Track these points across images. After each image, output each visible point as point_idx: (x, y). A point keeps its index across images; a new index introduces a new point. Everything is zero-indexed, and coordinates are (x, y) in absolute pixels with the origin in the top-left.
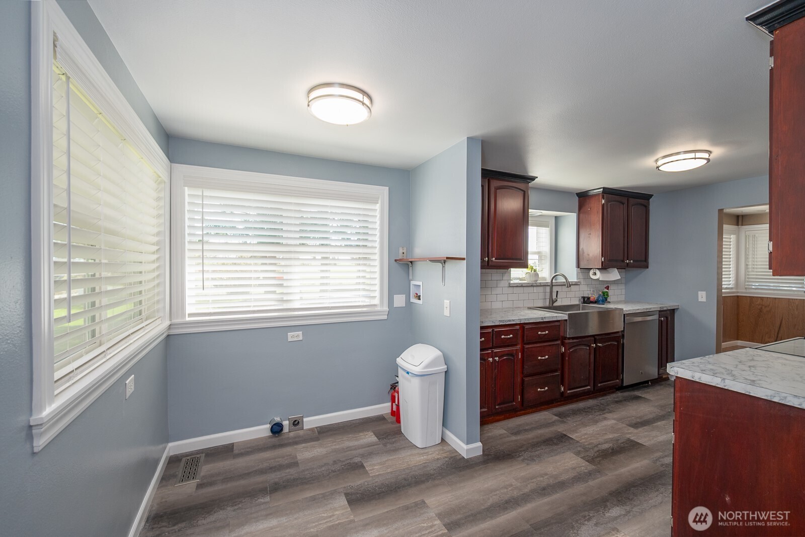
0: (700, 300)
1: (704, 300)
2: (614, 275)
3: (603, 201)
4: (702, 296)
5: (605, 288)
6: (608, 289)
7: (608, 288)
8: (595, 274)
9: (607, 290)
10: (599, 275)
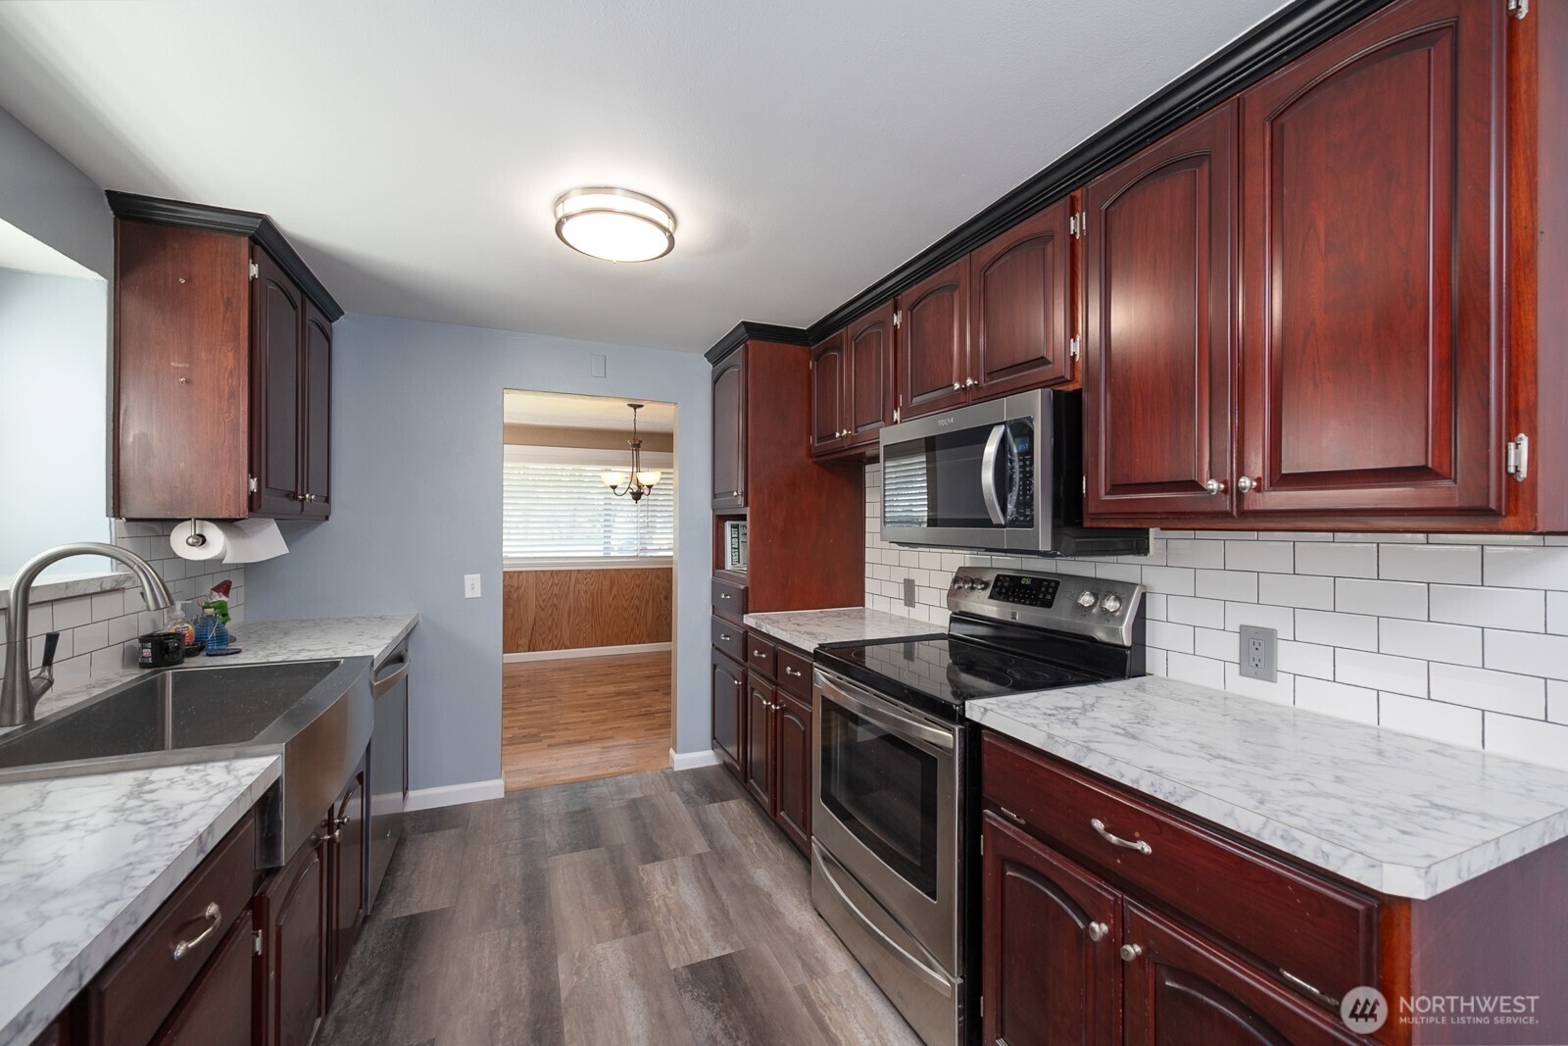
0: (469, 594)
1: (477, 593)
2: (267, 543)
3: (254, 270)
4: (473, 585)
5: (216, 589)
6: (226, 593)
7: (225, 588)
8: (202, 540)
9: (224, 598)
10: (217, 543)
